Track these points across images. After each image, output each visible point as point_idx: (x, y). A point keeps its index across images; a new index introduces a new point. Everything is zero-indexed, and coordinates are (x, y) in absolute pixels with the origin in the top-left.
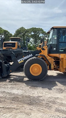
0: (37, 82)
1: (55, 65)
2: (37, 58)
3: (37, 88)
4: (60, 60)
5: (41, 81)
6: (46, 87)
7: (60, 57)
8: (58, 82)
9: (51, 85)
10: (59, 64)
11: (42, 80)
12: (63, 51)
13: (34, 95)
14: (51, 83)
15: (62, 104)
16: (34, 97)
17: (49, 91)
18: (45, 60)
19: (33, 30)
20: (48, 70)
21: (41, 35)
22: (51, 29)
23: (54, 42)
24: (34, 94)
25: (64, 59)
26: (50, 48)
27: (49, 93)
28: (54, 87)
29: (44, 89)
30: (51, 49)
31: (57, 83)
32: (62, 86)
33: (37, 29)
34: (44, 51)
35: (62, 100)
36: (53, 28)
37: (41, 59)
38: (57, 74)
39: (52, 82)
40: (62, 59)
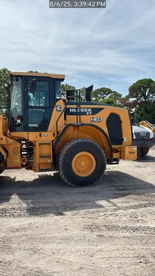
4: (35, 145)
7: (30, 140)
12: (36, 125)
25: (37, 143)
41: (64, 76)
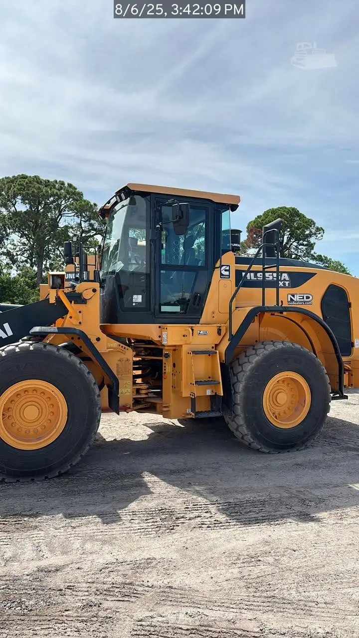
0: (36, 487)
1: (139, 381)
2: (40, 345)
3: (34, 522)
4: (167, 356)
5: (60, 475)
6: (90, 508)
7: (164, 343)
8: (154, 473)
9: (119, 494)
10: (160, 378)
11: (67, 474)
12: (177, 309)
13: (15, 569)
14: (119, 483)
15: (168, 595)
16: (15, 579)
17: (105, 527)
18: (85, 359)
19: (22, 188)
20: (105, 410)
21: (68, 220)
22: (118, 193)
23: (137, 265)
24: (14, 558)
25: (185, 349)
26: (113, 292)
27: (104, 542)
28: (133, 506)
29: (75, 522)
30: (121, 296)
31: (148, 478)
32: (173, 490)
33: (47, 183)
34: (81, 307)
35: (169, 567)
36: (127, 192)
37: (66, 354)
38: (150, 431)
39: (123, 476)
40: (176, 349)
41: (238, 198)
